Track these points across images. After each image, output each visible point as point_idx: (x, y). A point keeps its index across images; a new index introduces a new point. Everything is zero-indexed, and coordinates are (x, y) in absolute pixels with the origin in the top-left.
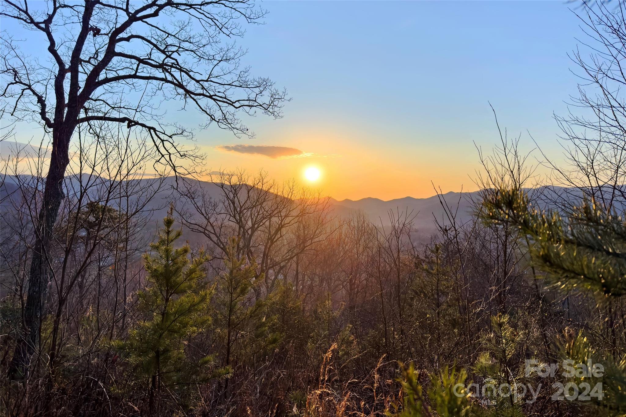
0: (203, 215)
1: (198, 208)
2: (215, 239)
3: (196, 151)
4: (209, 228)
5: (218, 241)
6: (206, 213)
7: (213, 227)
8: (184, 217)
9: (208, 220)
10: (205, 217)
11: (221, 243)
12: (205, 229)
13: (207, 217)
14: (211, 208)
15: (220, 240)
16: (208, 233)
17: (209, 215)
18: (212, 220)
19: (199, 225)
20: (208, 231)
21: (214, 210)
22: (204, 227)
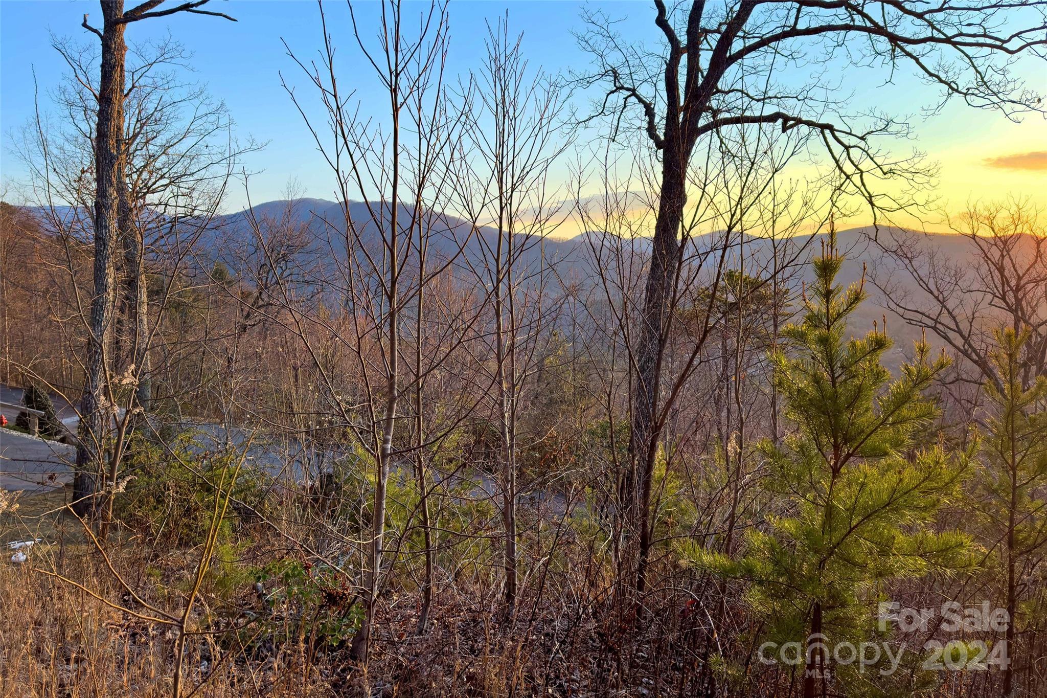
0: (931, 293)
1: (921, 279)
2: (959, 342)
3: (916, 160)
4: (945, 319)
5: (966, 347)
6: (938, 290)
7: (954, 318)
8: (892, 296)
9: (943, 303)
10: (937, 298)
11: (974, 350)
12: (936, 321)
13: (941, 297)
14: (948, 279)
15: (970, 346)
16: (943, 330)
17: (945, 294)
18: (950, 305)
19: (923, 314)
20: (943, 324)
21: (956, 284)
22: (935, 318)
